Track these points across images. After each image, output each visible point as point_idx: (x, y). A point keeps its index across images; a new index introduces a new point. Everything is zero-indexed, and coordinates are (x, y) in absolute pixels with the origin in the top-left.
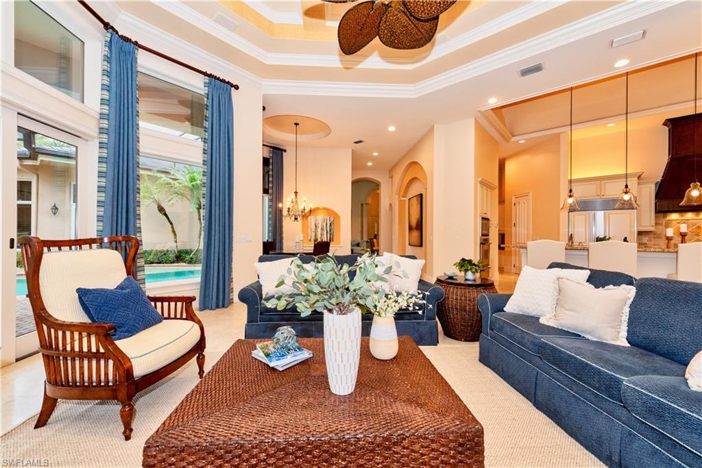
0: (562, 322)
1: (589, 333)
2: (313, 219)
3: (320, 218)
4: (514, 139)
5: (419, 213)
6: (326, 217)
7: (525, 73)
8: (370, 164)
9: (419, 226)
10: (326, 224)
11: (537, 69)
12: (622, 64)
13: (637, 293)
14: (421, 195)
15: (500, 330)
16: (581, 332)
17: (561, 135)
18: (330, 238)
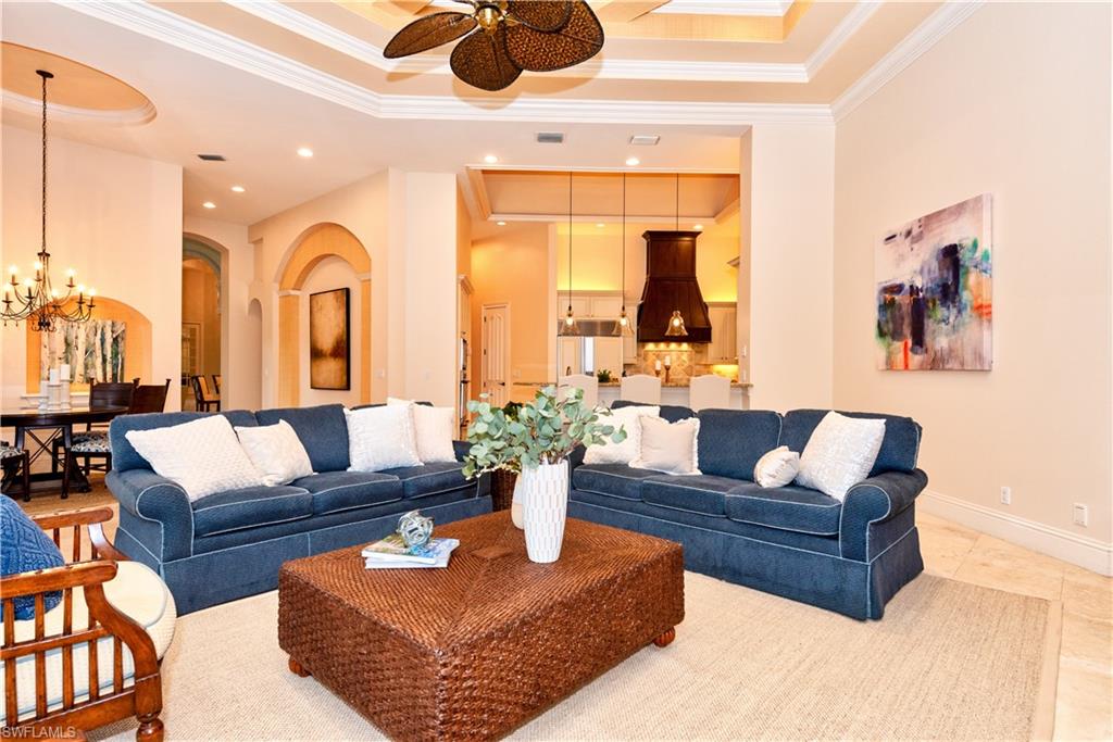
0: (651, 462)
1: (671, 469)
4: (493, 218)
5: (343, 325)
6: (99, 323)
7: (544, 138)
8: (209, 205)
9: (342, 350)
10: (102, 341)
11: (557, 139)
12: (632, 163)
13: (701, 424)
14: (347, 291)
15: (590, 485)
16: (667, 469)
17: (550, 226)
18: (115, 376)
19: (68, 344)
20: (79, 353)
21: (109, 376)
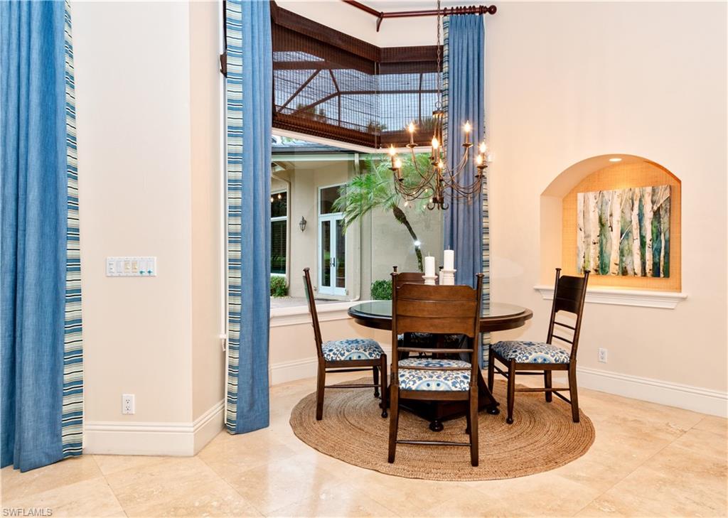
2: (592, 203)
3: (618, 195)
6: (637, 191)
10: (641, 216)
18: (656, 266)
19: (602, 225)
20: (614, 237)
21: (649, 266)
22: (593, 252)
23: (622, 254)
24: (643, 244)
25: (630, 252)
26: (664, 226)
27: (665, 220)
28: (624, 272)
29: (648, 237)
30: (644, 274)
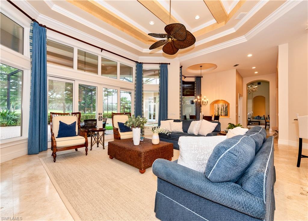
2: (217, 105)
3: (220, 105)
6: (223, 104)
8: (256, 73)
10: (224, 108)
18: (226, 114)
19: (218, 109)
20: (220, 110)
21: (225, 114)
22: (217, 112)
23: (221, 113)
24: (224, 111)
25: (222, 113)
26: (227, 109)
27: (227, 108)
28: (221, 115)
29: (225, 111)
30: (224, 115)
